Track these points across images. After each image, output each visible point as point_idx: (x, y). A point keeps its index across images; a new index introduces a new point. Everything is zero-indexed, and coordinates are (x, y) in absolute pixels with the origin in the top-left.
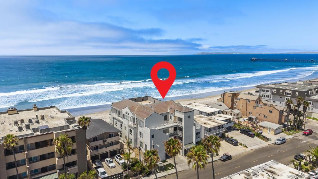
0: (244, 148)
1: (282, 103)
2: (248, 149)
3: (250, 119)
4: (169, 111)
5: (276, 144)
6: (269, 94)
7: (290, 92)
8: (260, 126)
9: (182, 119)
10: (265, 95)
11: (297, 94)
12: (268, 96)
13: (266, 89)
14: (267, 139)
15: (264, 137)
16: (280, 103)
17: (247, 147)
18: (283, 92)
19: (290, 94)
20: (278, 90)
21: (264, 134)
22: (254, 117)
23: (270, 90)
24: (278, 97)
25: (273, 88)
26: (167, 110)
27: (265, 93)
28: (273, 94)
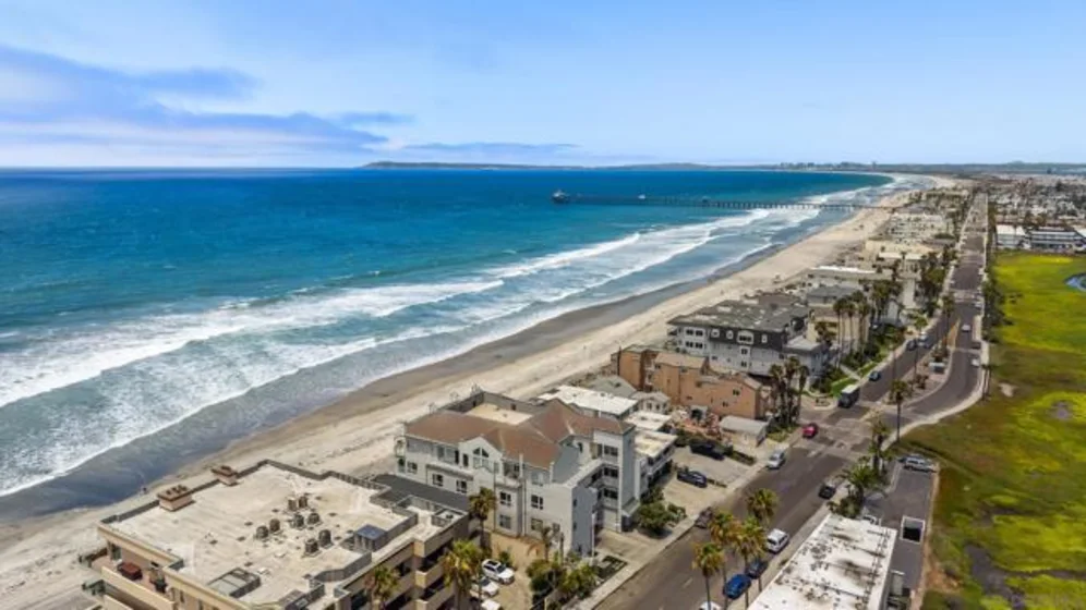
0: (721, 489)
1: (732, 359)
2: (731, 489)
3: (696, 414)
4: (572, 432)
5: (770, 468)
6: (701, 339)
7: (751, 335)
8: (725, 430)
9: (617, 449)
10: (694, 342)
11: (764, 339)
12: (701, 346)
13: (695, 329)
14: (750, 461)
15: (742, 455)
16: (729, 360)
17: (724, 486)
18: (735, 335)
19: (749, 339)
20: (723, 330)
21: (738, 448)
22: (704, 409)
23: (704, 331)
24: (723, 348)
25: (712, 327)
26: (567, 431)
27: (694, 339)
28: (711, 339)
